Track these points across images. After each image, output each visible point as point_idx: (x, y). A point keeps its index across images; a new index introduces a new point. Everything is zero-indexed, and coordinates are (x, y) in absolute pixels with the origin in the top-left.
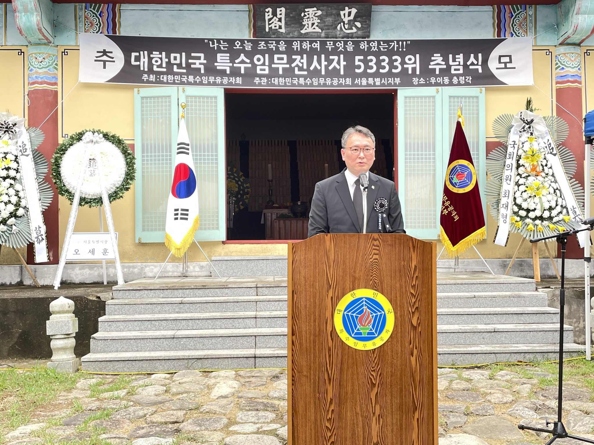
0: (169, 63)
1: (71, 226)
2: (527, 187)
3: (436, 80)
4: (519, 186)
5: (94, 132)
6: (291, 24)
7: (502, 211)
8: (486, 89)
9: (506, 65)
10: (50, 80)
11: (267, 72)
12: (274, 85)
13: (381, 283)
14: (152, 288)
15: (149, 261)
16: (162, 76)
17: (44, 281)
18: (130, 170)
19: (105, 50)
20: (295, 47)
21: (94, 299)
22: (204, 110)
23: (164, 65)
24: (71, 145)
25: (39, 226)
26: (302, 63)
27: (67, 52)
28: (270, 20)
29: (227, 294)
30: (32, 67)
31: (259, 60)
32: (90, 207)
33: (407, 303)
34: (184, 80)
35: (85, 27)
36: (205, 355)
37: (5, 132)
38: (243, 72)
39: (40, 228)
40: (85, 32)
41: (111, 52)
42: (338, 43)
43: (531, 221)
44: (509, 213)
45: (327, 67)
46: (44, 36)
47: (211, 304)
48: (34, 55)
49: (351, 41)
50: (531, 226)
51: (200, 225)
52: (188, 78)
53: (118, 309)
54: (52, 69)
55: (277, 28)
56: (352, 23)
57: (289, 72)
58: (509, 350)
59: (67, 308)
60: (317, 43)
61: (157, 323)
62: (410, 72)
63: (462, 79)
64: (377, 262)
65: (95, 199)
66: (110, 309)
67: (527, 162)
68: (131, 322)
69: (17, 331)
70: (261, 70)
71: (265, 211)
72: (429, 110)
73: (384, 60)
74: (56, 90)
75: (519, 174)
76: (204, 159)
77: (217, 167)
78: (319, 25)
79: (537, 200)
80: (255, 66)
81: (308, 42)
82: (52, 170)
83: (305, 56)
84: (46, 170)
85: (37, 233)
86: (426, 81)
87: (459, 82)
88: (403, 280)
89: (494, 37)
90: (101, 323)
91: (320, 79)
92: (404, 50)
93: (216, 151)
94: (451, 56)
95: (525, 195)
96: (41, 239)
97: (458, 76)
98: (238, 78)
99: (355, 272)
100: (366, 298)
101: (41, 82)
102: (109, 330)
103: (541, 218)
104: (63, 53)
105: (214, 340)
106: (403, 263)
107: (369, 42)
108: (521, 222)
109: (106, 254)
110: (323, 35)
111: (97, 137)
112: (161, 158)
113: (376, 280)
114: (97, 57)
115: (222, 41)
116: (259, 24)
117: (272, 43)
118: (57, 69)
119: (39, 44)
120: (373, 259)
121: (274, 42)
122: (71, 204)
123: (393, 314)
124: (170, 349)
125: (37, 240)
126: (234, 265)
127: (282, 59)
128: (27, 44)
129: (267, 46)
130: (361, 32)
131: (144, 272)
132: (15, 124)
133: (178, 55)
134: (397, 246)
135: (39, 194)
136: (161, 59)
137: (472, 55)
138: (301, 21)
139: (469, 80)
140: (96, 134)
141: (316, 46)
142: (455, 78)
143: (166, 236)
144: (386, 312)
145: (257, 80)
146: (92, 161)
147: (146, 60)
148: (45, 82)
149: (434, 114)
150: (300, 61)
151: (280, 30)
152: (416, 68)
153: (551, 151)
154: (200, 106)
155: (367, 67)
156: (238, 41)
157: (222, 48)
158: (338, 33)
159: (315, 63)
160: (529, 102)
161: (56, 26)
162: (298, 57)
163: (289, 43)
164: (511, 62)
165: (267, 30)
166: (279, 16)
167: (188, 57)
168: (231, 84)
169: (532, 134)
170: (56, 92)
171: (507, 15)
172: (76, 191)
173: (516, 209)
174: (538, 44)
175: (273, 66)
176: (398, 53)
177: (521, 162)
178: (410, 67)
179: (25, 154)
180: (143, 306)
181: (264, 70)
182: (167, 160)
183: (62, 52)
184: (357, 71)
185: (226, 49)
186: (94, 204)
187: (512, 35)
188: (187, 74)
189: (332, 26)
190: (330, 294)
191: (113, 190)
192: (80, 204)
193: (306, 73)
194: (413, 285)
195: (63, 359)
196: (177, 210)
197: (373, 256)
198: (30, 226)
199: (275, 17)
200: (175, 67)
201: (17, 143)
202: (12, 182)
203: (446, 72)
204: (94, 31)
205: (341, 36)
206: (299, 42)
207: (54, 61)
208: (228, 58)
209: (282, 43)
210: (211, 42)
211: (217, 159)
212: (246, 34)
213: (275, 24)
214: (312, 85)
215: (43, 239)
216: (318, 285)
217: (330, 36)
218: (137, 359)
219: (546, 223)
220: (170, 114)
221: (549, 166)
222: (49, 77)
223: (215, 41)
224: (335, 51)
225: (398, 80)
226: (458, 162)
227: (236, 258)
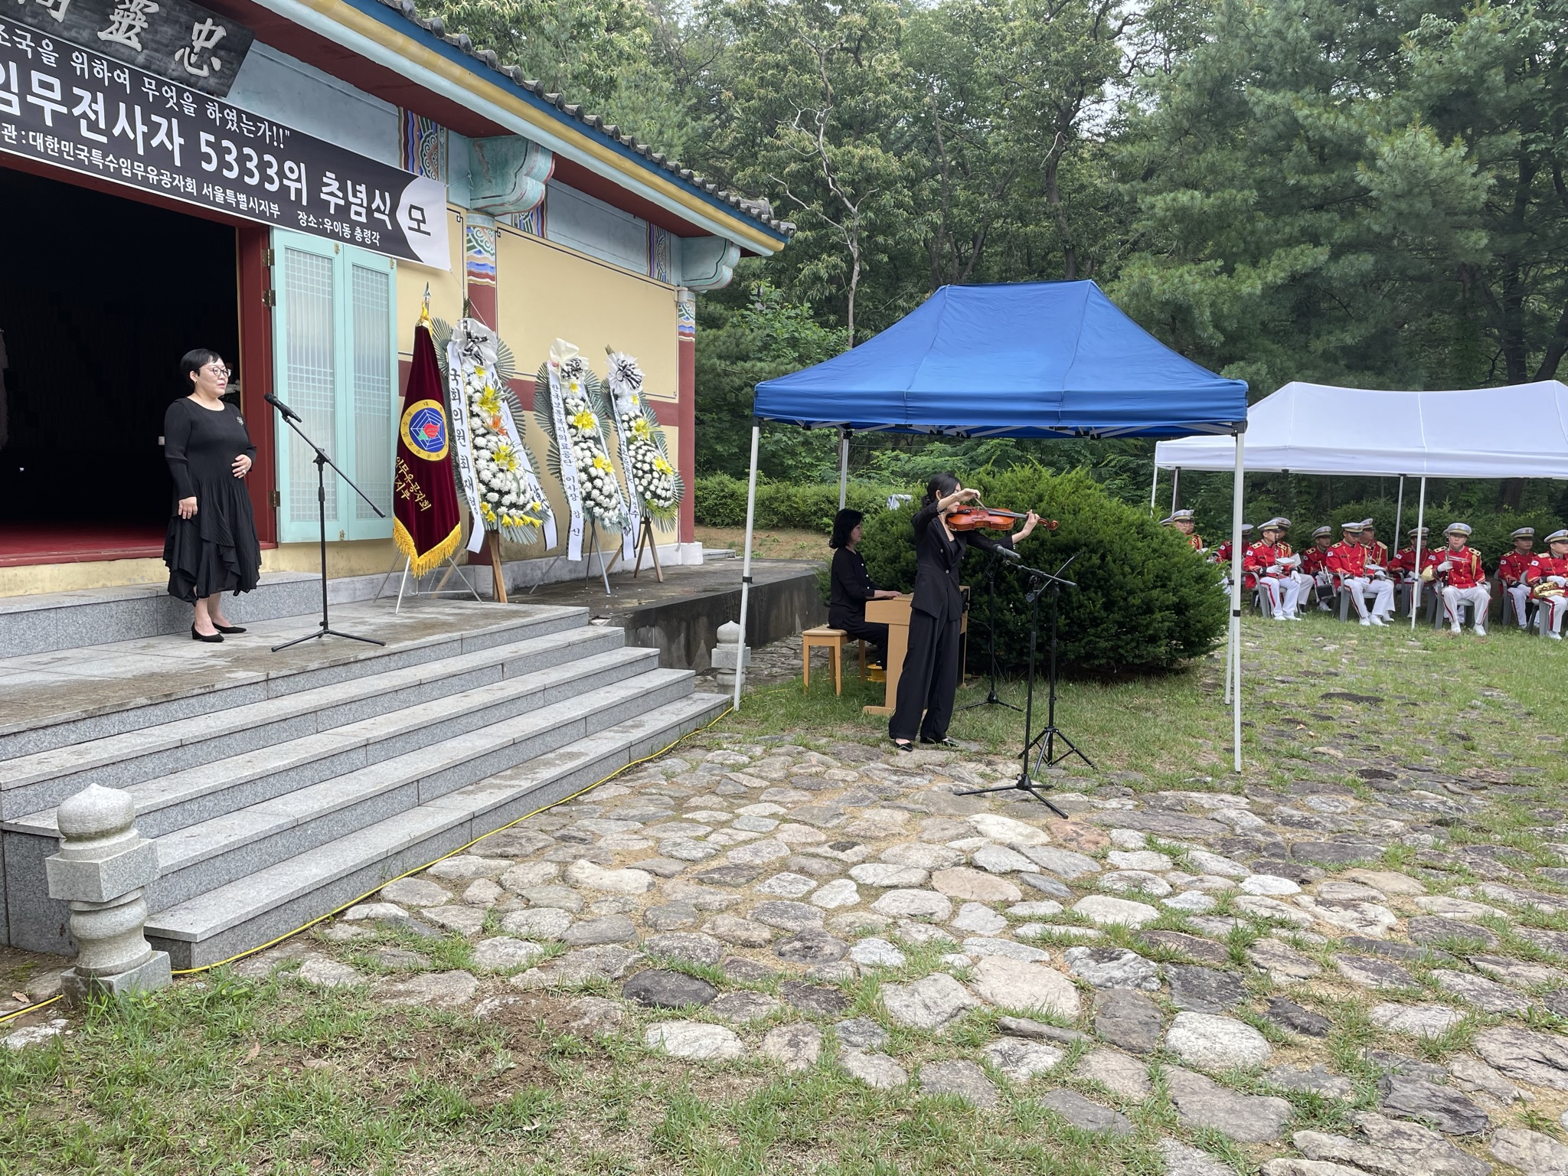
2: (493, 453)
3: (332, 225)
4: (478, 449)
6: (84, 8)
7: (468, 492)
8: (398, 264)
9: (419, 226)
11: (15, 110)
12: (33, 150)
20: (77, 67)
26: (96, 113)
42: (166, 88)
43: (505, 510)
44: (477, 495)
45: (148, 137)
49: (192, 93)
50: (506, 518)
55: (49, 4)
56: (206, 55)
57: (67, 127)
60: (125, 73)
62: (293, 197)
63: (367, 235)
72: (324, 284)
73: (250, 158)
78: (143, 34)
79: (510, 476)
81: (106, 63)
83: (100, 96)
86: (318, 223)
87: (364, 239)
89: (402, 166)
91: (135, 163)
92: (282, 146)
94: (349, 184)
95: (491, 467)
97: (361, 226)
103: (516, 506)
107: (223, 108)
108: (493, 512)
110: (141, 59)
117: (25, 38)
121: (30, 36)
124: (290, 855)
127: (50, 87)
129: (12, 42)
130: (216, 80)
137: (378, 193)
138: (109, 11)
139: (376, 239)
141: (122, 80)
142: (358, 230)
149: (332, 293)
150: (90, 106)
151: (54, 13)
152: (301, 191)
155: (223, 163)
158: (173, 66)
159: (122, 123)
162: (87, 95)
163: (64, 52)
164: (423, 221)
169: (482, 362)
171: (416, 133)
174: (450, 200)
175: (30, 99)
176: (271, 150)
177: (474, 408)
178: (293, 186)
181: (9, 103)
184: (204, 165)
187: (422, 172)
189: (167, 46)
193: (104, 139)
203: (344, 213)
205: (175, 74)
206: (86, 56)
209: (48, 46)
214: (119, 173)
217: (154, 67)
224: (159, 106)
225: (275, 210)
226: (424, 404)
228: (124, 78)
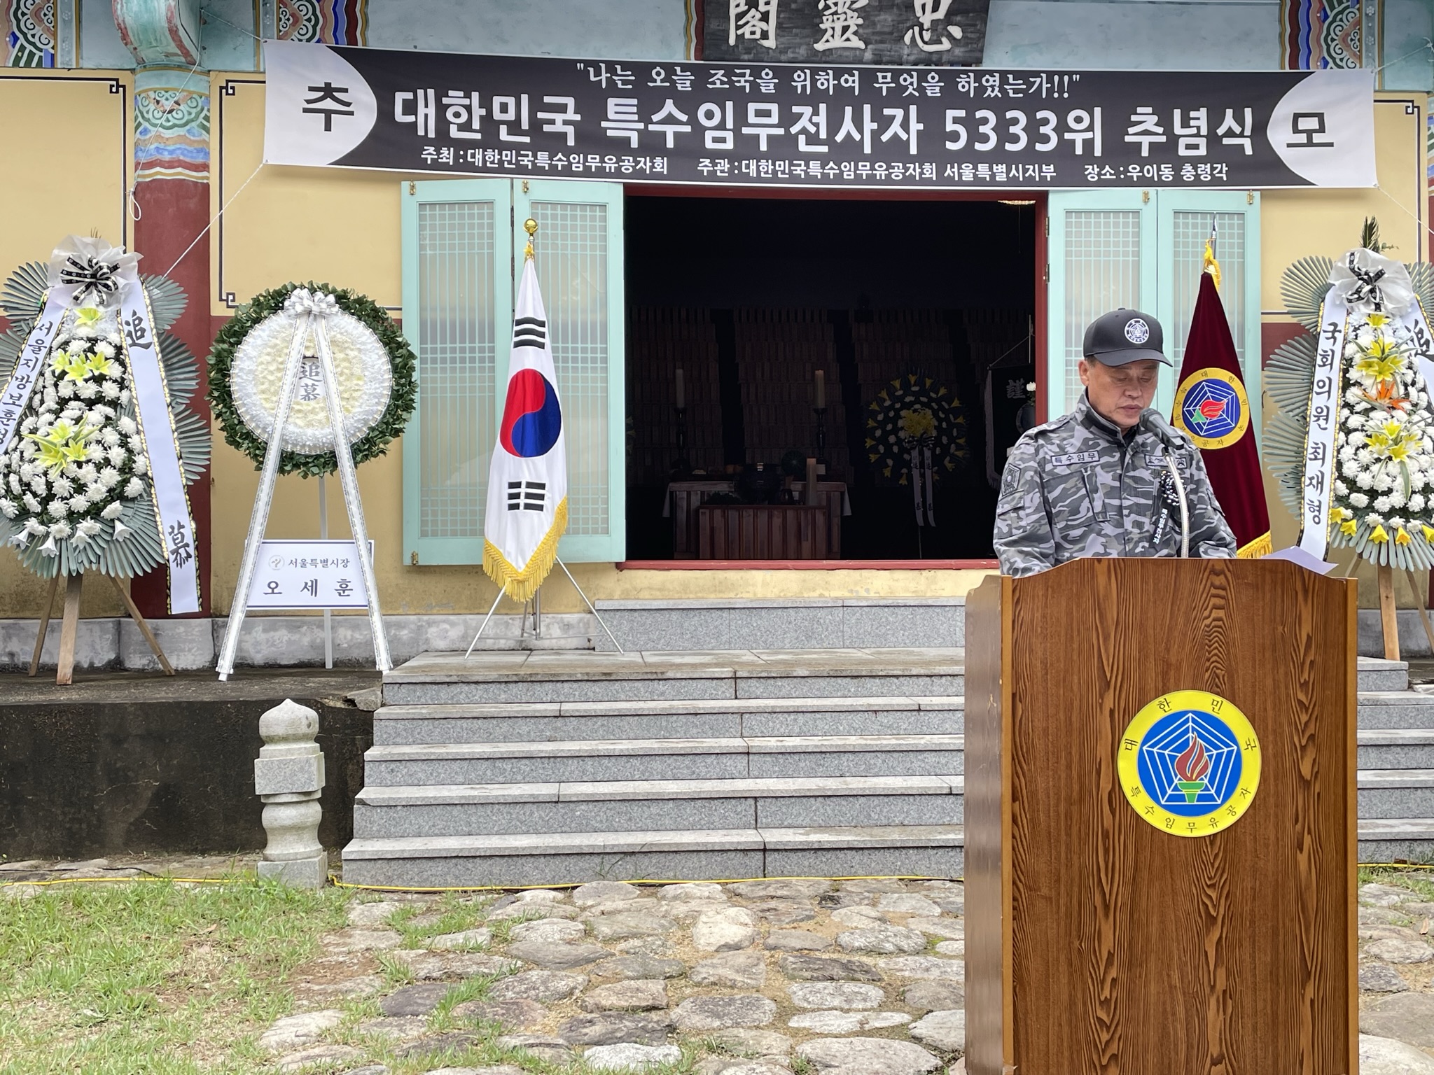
0: (487, 120)
1: (258, 527)
2: (1370, 436)
3: (1141, 171)
4: (1348, 432)
5: (313, 291)
6: (793, 28)
7: (1310, 493)
8: (1263, 196)
9: (1310, 138)
10: (192, 157)
11: (729, 145)
12: (747, 177)
13: (1231, 677)
14: (481, 679)
15: (435, 611)
16: (470, 152)
17: (178, 659)
18: (403, 385)
19: (328, 85)
20: (799, 85)
21: (340, 704)
22: (574, 238)
23: (476, 125)
24: (257, 321)
25: (179, 523)
26: (817, 125)
27: (233, 88)
28: (740, 16)
29: (662, 694)
30: (145, 124)
31: (710, 115)
32: (305, 476)
33: (1290, 725)
34: (526, 161)
35: (278, 25)
36: (644, 845)
37: (87, 287)
38: (670, 144)
39: (183, 527)
40: (279, 38)
41: (346, 91)
42: (905, 75)
43: (1380, 519)
44: (1326, 498)
45: (876, 135)
46: (180, 45)
47: (631, 719)
48: (152, 95)
49: (936, 71)
50: (1380, 531)
51: (569, 524)
52: (535, 156)
53: (405, 730)
54: (197, 130)
55: (758, 36)
56: (940, 27)
57: (783, 147)
58: (1374, 834)
59: (304, 729)
60: (853, 75)
61: (507, 766)
62: (1079, 151)
63: (1204, 170)
64: (1220, 627)
65: (318, 457)
66: (385, 729)
67: (1368, 376)
68: (445, 763)
69: (148, 785)
70: (715, 140)
71: (673, 486)
72: (1126, 244)
73: (1015, 121)
74: (205, 181)
75: (1347, 405)
76: (575, 360)
77: (605, 380)
78: (861, 31)
79: (1393, 467)
80: (699, 130)
81: (831, 72)
82: (210, 383)
83: (823, 107)
84: (194, 383)
85: (174, 540)
86: (1117, 173)
87: (1197, 176)
88: (1282, 671)
89: (1282, 67)
90: (371, 764)
91: (860, 164)
92: (1066, 95)
93: (605, 339)
94: (1177, 114)
95: (1365, 456)
96: (184, 555)
97: (1195, 162)
98: (658, 160)
99: (1168, 650)
100: (1194, 712)
101: (169, 162)
102: (389, 783)
103: (1405, 512)
104: (224, 91)
105: (655, 809)
106: (1280, 628)
107: (979, 75)
108: (1355, 521)
109: (347, 593)
110: (868, 56)
111: (321, 301)
112: (467, 355)
113: (1218, 668)
114: (309, 102)
115: (618, 67)
116: (713, 25)
117: (743, 75)
118: (207, 130)
119: (166, 67)
120: (1210, 619)
121: (748, 72)
122: (259, 469)
123: (1257, 751)
124: (550, 830)
125: (176, 559)
126: (648, 622)
127: (767, 114)
128: (134, 66)
129: (731, 82)
130: (963, 49)
131: (424, 637)
132: (115, 268)
133: (511, 101)
134: (1267, 588)
135: (177, 443)
136: (468, 108)
137: (1229, 112)
138: (817, 20)
139: (1221, 172)
140: (319, 295)
141: (850, 84)
142: (1188, 167)
143: (487, 548)
144: (1243, 746)
145: (705, 165)
146: (308, 364)
147: (431, 111)
148: (179, 161)
149: (1137, 254)
150: (810, 120)
151: (765, 43)
152: (1092, 140)
153: (1424, 348)
154: (564, 227)
155: (975, 136)
156: (658, 69)
157: (620, 86)
158: (906, 51)
159: (848, 126)
160: (1370, 230)
161: (205, 23)
162: (807, 111)
163: (784, 75)
164: (1322, 129)
165: (732, 41)
166: (762, 8)
167: (536, 106)
168: (640, 173)
169: (1378, 307)
170: (206, 187)
171: (1314, 15)
172: (271, 436)
173: (1342, 489)
174: (1387, 88)
175: (745, 130)
176: (1049, 104)
177: (1353, 375)
178: (1079, 139)
179: (141, 341)
180: (464, 724)
181: (723, 140)
182: (482, 360)
183: (221, 88)
184: (950, 146)
185: (630, 87)
186: (315, 470)
187: (1326, 64)
188: (534, 148)
189: (891, 33)
190: (1109, 702)
191: (361, 435)
192: (281, 470)
193: (825, 149)
194: (1302, 681)
195: (297, 853)
196: (518, 485)
197: (1211, 612)
198: (159, 523)
199: (753, 10)
200: (503, 129)
201: (118, 313)
202: (109, 411)
203: (1166, 152)
204: (300, 37)
205: (912, 58)
206: (808, 72)
207: (202, 110)
208: (635, 109)
209: (767, 75)
210: (591, 70)
211: (605, 360)
212: (680, 51)
213: (753, 26)
214: (839, 178)
215: (189, 556)
216: (1076, 681)
217: (884, 59)
218: (478, 854)
219: (1415, 524)
220: (491, 246)
221: (1420, 385)
222: (191, 148)
223: (603, 66)
224: (898, 98)
225: (1049, 171)
226: (1206, 374)
227: (655, 605)
228: (853, 82)
